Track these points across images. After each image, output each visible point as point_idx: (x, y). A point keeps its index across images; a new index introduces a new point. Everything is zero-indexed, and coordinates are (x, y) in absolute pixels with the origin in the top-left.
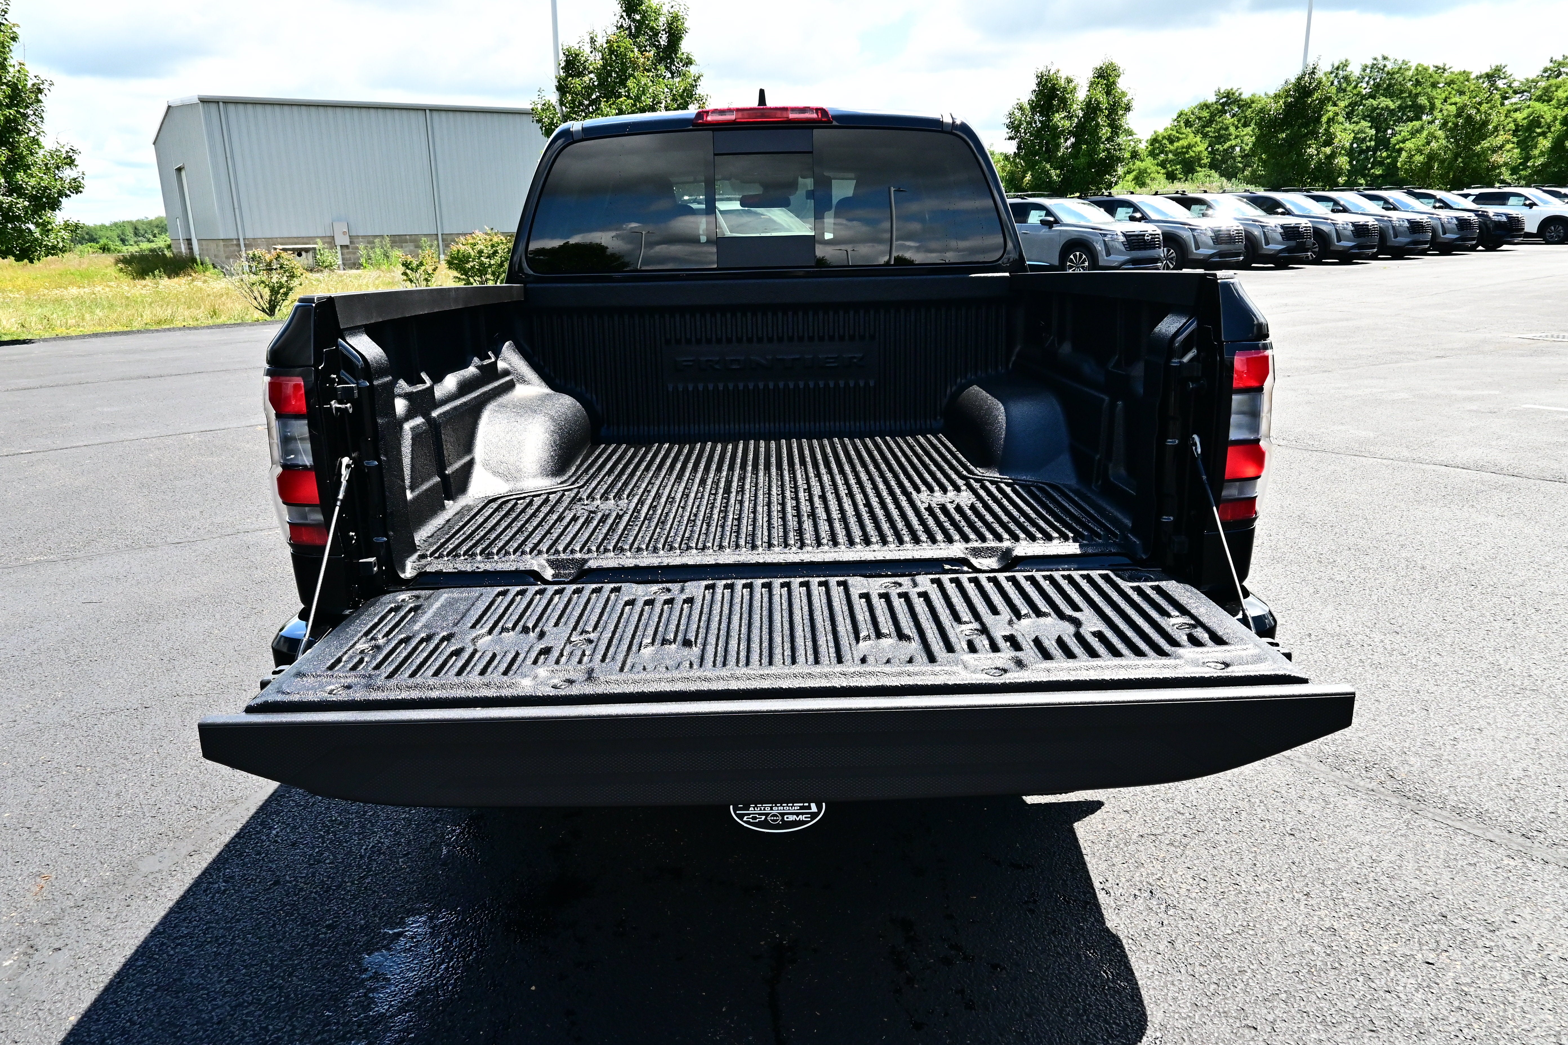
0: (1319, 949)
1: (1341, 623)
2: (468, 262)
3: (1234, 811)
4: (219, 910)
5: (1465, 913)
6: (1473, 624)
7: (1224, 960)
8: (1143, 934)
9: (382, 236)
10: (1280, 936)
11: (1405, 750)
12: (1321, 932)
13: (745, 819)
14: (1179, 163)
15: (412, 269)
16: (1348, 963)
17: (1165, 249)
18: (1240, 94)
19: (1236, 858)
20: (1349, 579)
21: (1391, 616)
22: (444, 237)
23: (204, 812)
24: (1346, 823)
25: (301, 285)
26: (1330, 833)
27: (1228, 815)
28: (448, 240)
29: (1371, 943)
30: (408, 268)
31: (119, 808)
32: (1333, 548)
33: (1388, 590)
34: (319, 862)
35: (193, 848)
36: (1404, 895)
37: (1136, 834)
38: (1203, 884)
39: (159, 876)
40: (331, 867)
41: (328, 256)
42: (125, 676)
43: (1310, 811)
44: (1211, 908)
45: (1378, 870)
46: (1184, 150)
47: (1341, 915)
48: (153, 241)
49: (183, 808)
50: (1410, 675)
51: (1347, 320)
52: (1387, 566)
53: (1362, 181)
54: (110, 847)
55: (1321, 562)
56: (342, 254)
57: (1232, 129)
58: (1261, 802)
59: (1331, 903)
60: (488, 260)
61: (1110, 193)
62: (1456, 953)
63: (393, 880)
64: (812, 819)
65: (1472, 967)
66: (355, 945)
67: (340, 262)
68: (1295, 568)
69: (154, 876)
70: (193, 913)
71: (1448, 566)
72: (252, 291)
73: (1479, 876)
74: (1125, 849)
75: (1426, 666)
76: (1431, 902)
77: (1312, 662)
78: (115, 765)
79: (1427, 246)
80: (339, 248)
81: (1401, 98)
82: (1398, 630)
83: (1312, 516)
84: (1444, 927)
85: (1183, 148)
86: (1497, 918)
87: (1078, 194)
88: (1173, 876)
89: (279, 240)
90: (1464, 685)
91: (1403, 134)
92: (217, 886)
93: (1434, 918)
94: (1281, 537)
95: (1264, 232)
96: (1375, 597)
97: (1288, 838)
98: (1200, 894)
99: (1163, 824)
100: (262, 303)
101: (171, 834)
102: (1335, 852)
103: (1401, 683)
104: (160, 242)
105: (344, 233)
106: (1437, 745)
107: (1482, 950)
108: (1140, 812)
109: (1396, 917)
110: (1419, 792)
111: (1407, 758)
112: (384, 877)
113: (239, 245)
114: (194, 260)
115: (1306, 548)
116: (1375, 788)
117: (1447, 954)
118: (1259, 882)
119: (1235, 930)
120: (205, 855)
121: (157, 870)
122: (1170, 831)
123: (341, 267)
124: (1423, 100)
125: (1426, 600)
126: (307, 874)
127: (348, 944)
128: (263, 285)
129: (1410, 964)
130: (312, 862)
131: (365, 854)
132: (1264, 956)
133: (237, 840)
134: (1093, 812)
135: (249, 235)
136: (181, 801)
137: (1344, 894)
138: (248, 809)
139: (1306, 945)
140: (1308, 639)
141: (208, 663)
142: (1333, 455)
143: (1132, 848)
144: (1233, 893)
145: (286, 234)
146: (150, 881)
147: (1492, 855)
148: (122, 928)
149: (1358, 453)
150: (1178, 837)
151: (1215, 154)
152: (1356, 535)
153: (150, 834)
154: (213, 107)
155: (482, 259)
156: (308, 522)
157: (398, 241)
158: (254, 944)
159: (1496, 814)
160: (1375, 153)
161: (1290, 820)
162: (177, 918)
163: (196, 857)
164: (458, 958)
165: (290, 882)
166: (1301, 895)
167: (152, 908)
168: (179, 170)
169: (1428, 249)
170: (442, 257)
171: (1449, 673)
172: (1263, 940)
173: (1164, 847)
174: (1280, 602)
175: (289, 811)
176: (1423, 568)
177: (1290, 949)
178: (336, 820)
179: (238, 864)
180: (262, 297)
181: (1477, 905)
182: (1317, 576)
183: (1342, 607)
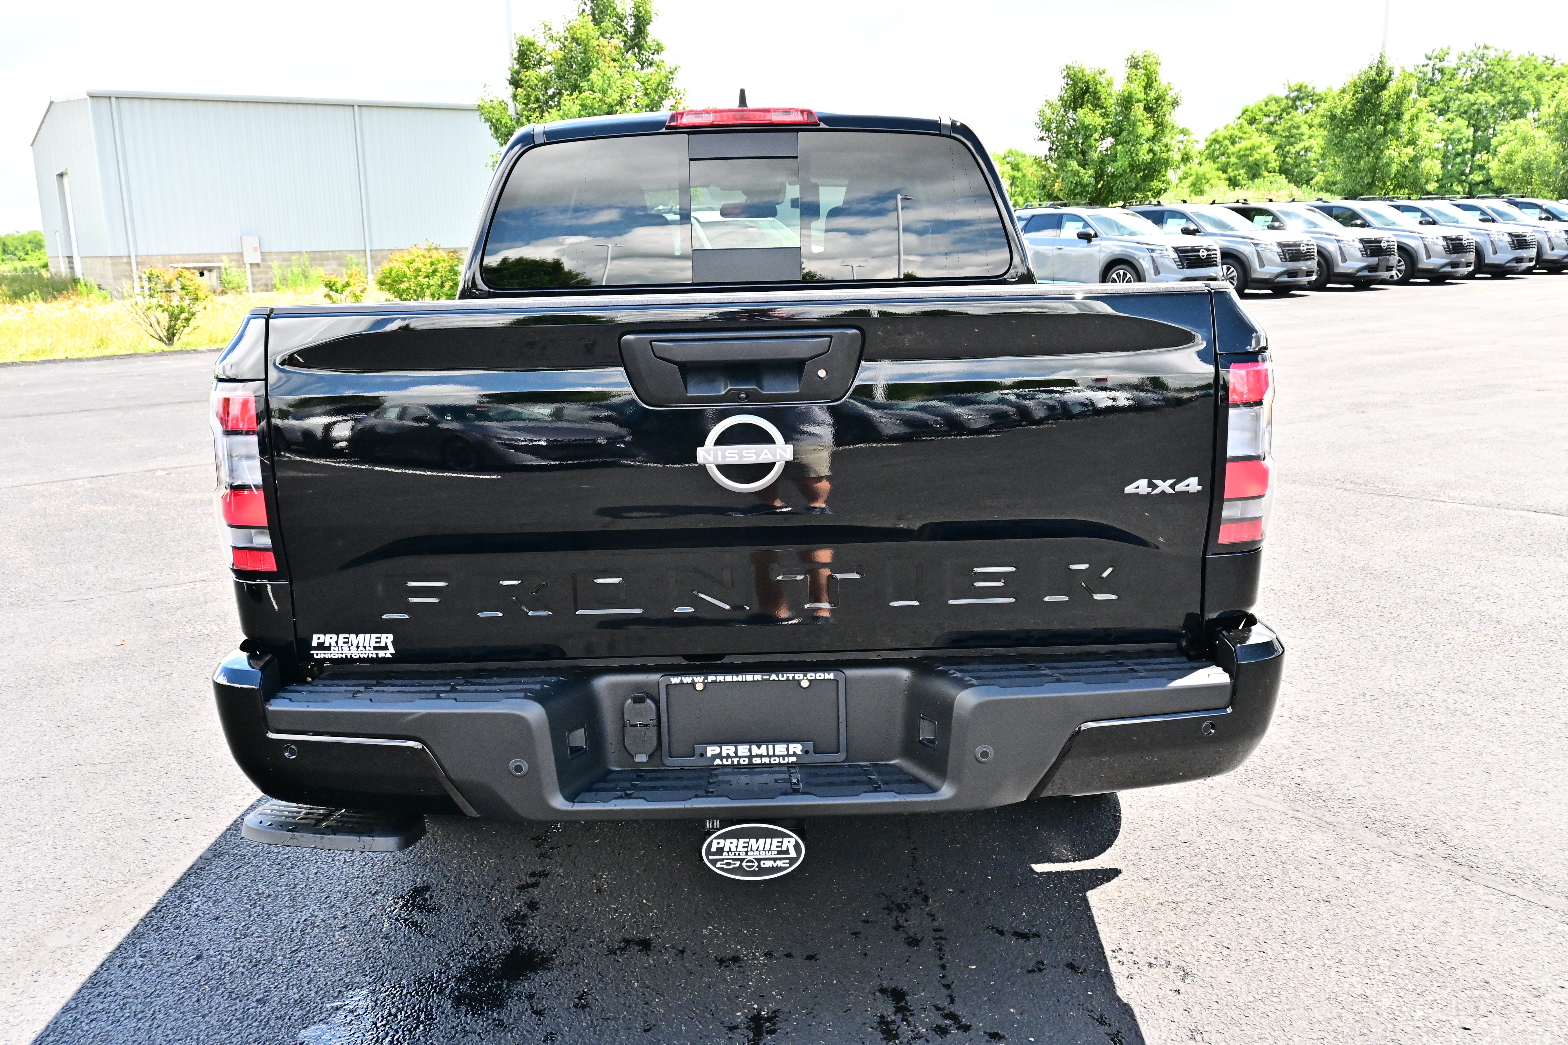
0: (1348, 1016)
1: (1400, 681)
2: (402, 282)
3: (1266, 877)
4: (137, 984)
5: (1509, 978)
6: (1549, 682)
7: (1244, 1027)
8: (1157, 1001)
9: (300, 253)
10: (1307, 1003)
11: (1461, 814)
12: (1351, 999)
13: (718, 865)
14: (1243, 167)
15: (337, 291)
16: (1378, 1030)
17: (1225, 267)
18: (1314, 88)
19: (1265, 925)
20: (1413, 635)
21: (1457, 674)
22: (373, 253)
23: (115, 886)
24: (1390, 889)
25: (205, 308)
26: (1371, 899)
27: (1259, 882)
28: (377, 257)
29: (1405, 1009)
30: (332, 290)
31: (20, 882)
32: (1398, 601)
33: (1456, 647)
34: (246, 936)
35: (105, 923)
36: (1445, 961)
37: (1156, 902)
38: (1225, 952)
39: (68, 951)
40: (259, 941)
41: (235, 275)
42: (18, 744)
43: (1349, 877)
44: (1233, 976)
45: (1419, 936)
46: (1248, 152)
47: (1374, 981)
48: (24, 260)
49: (91, 882)
50: (1473, 736)
51: (1435, 348)
52: (1457, 621)
53: (1459, 189)
54: (11, 922)
55: (1383, 617)
56: (252, 274)
57: (1304, 128)
58: (1296, 868)
59: (1365, 970)
60: (427, 279)
61: (1159, 202)
62: (1495, 1019)
63: (328, 954)
64: (791, 865)
65: (1511, 1032)
66: (290, 1019)
67: (249, 283)
68: (1353, 623)
69: (62, 951)
70: (108, 988)
71: (1526, 621)
72: (148, 318)
73: (1529, 942)
74: (1143, 917)
75: (1492, 726)
76: (1473, 968)
77: (1365, 724)
78: (11, 838)
79: (1532, 264)
80: (248, 266)
81: (1501, 92)
82: (1464, 688)
83: (1377, 567)
84: (1485, 992)
85: (1246, 150)
86: (1544, 984)
87: (1121, 203)
88: (1194, 944)
89: (178, 258)
90: (1532, 746)
91: (1505, 134)
92: (133, 960)
93: (1475, 985)
94: (1340, 590)
95: (1340, 247)
96: (1440, 655)
97: (1322, 905)
98: (1222, 962)
99: (1186, 892)
100: (159, 331)
101: (78, 908)
102: (1374, 918)
103: (1462, 745)
104: (33, 261)
105: (255, 249)
106: (1496, 809)
107: (1524, 1015)
108: (1161, 880)
109: (1434, 983)
110: (1472, 858)
111: (1462, 823)
112: (320, 951)
113: (129, 263)
114: (76, 281)
115: (1367, 601)
116: (1423, 854)
117: (1486, 1019)
118: (1287, 950)
119: (1258, 997)
120: (119, 930)
121: (66, 944)
122: (1194, 898)
123: (251, 289)
124: (1526, 95)
125: (1498, 657)
126: (233, 948)
127: (281, 1018)
128: (160, 309)
129: (1445, 1029)
130: (238, 936)
131: (298, 927)
132: (1288, 1023)
133: (153, 914)
134: (1109, 880)
135: (143, 252)
136: (88, 875)
137: (1380, 961)
138: (164, 882)
139: (1334, 1012)
140: (1362, 699)
141: (111, 729)
142: (1408, 501)
143: (1150, 916)
144: (1258, 960)
145: (186, 251)
146: (59, 956)
147: (1545, 921)
148: (30, 1004)
149: (1436, 498)
150: (1201, 905)
151: (1285, 157)
152: (1425, 587)
153: (56, 909)
154: (104, 102)
155: (419, 278)
156: (254, 545)
157: (318, 257)
158: (177, 1019)
159: (1555, 880)
160: (1473, 156)
161: (1326, 887)
162: (90, 993)
163: (108, 932)
164: (403, 1031)
165: (215, 956)
166: (1331, 962)
167: (63, 984)
168: (61, 175)
169: (1534, 267)
170: (370, 276)
171: (1517, 734)
172: (1288, 1007)
173: (1184, 914)
174: (1333, 660)
175: (210, 884)
176: (1498, 622)
177: (1316, 1016)
178: (263, 893)
179: (155, 939)
180: (159, 323)
181: (1523, 970)
182: (1377, 631)
183: (1403, 665)
